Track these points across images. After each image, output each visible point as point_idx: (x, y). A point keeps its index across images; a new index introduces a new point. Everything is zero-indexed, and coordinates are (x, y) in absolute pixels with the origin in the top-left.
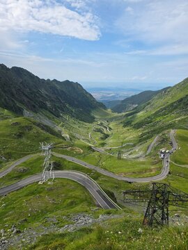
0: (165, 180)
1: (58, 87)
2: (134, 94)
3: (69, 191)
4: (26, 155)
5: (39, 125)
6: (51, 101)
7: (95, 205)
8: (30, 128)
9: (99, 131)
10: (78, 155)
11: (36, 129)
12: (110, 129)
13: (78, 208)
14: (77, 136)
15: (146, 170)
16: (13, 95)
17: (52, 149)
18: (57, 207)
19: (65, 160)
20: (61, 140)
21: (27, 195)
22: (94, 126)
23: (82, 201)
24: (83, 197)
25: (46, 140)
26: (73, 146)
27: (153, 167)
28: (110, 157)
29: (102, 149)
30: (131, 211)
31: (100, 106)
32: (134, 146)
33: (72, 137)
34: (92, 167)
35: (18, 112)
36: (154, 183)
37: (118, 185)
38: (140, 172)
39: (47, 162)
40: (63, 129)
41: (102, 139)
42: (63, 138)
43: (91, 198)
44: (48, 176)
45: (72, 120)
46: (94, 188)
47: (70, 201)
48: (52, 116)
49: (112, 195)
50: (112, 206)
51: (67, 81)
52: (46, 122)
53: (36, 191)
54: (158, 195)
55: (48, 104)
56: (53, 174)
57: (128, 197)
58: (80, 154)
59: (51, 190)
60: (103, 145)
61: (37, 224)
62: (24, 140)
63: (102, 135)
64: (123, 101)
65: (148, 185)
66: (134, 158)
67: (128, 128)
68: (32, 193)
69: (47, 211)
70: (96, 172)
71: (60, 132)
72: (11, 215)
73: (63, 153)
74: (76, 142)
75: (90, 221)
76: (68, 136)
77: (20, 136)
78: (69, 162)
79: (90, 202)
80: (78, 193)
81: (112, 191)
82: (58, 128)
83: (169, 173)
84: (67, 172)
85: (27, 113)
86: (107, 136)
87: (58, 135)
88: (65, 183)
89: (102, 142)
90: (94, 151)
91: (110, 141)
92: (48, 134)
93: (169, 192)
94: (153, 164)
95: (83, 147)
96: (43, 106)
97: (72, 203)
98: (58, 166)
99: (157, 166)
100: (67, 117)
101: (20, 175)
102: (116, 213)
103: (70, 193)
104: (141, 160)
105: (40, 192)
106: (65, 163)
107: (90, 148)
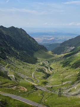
1: (5, 32)
2: (71, 38)
9: (41, 71)
10: (23, 94)
12: (51, 69)
14: (22, 75)
19: (10, 98)
20: (7, 80)
22: (36, 66)
26: (17, 85)
28: (52, 95)
29: (43, 88)
31: (43, 48)
32: (73, 83)
33: (17, 77)
40: (9, 70)
41: (44, 78)
42: (9, 78)
45: (17, 62)
51: (13, 27)
58: (24, 93)
60: (45, 83)
63: (44, 75)
64: (62, 44)
66: (73, 95)
67: (67, 68)
71: (6, 72)
73: (9, 91)
74: (21, 81)
76: (13, 76)
78: (15, 100)
86: (48, 75)
89: (44, 81)
90: (37, 89)
91: (51, 80)
95: (27, 86)
100: (12, 59)
106: (11, 101)
107: (33, 87)
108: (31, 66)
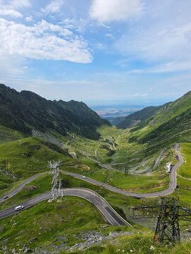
0: (173, 194)
1: (64, 107)
2: (137, 110)
3: (78, 208)
4: (36, 173)
5: (46, 144)
6: (58, 120)
7: (104, 222)
8: (39, 148)
9: (105, 147)
10: (85, 173)
11: (44, 148)
12: (116, 145)
13: (87, 226)
14: (84, 153)
15: (154, 185)
16: (22, 117)
17: (60, 167)
18: (66, 225)
19: (72, 177)
20: (69, 158)
21: (37, 214)
22: (98, 144)
23: (91, 218)
24: (92, 214)
25: (54, 158)
26: (79, 163)
27: (160, 182)
28: (118, 173)
29: (108, 166)
30: (141, 227)
31: (106, 122)
32: (140, 161)
33: (79, 155)
34: (100, 184)
35: (27, 132)
36: (163, 198)
37: (126, 201)
38: (148, 187)
39: (55, 180)
40: (70, 147)
41: (108, 155)
42: (70, 156)
43: (101, 215)
44: (56, 194)
45: (78, 138)
46: (103, 205)
47: (79, 218)
48: (58, 135)
49: (120, 212)
50: (121, 222)
51: (73, 101)
52: (54, 141)
53: (45, 210)
54: (168, 210)
55: (55, 124)
56: (62, 192)
57: (137, 213)
58: (87, 171)
59: (59, 208)
60: (109, 161)
61: (47, 243)
62: (33, 159)
63: (108, 152)
64: (127, 118)
65: (156, 200)
66: (141, 173)
67: (134, 143)
68: (42, 212)
69: (57, 229)
70: (104, 189)
71: (67, 150)
72: (22, 234)
73: (71, 170)
74: (83, 159)
75: (101, 239)
76: (75, 154)
77: (29, 155)
78: (77, 179)
79: (100, 219)
80: (87, 210)
81: (120, 207)
82: (65, 146)
83: (177, 187)
84: (75, 189)
85: (35, 133)
86: (113, 152)
87: (65, 153)
88: (74, 200)
89: (109, 158)
90: (101, 168)
91: (116, 157)
92: (55, 153)
93: (178, 206)
94: (160, 178)
95: (89, 165)
96: (51, 126)
97: (81, 221)
98: (66, 184)
99: (165, 180)
100: (73, 135)
101: (29, 194)
102: (126, 230)
103: (79, 211)
104: (148, 175)
105: (49, 211)
106: (73, 180)
107: (97, 165)
108: (94, 142)
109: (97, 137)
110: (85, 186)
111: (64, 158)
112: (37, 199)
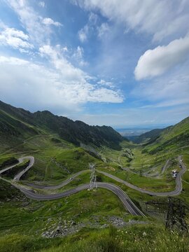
0: (180, 195)
1: (99, 130)
3: (107, 197)
4: (81, 170)
5: (88, 152)
6: (95, 138)
7: (125, 211)
8: (84, 154)
9: (125, 156)
10: (112, 173)
11: (87, 155)
12: (133, 155)
13: (113, 211)
14: (111, 159)
15: (163, 186)
16: (75, 135)
17: (96, 167)
18: (99, 209)
20: (101, 162)
21: (81, 198)
22: (121, 153)
23: (116, 206)
24: (116, 203)
25: (92, 161)
26: (108, 166)
27: (168, 184)
28: (134, 175)
29: (127, 169)
30: (154, 220)
31: (125, 139)
32: (151, 167)
33: (108, 160)
34: (122, 181)
35: (77, 144)
36: (170, 198)
37: (142, 197)
38: (159, 187)
39: (93, 176)
40: (102, 155)
41: (127, 161)
42: (102, 160)
43: (123, 205)
44: (92, 185)
45: (107, 149)
46: (124, 197)
47: (107, 205)
48: (95, 147)
49: (137, 204)
50: (138, 213)
52: (93, 150)
53: (86, 195)
54: (175, 208)
55: (94, 140)
56: (97, 184)
57: (149, 207)
59: (95, 195)
60: (129, 165)
61: (86, 220)
62: (80, 161)
63: (127, 159)
64: (140, 136)
65: (165, 199)
66: (152, 176)
67: (145, 154)
68: (84, 197)
69: (93, 211)
70: (125, 185)
71: (100, 156)
72: (71, 210)
73: (102, 170)
74: (111, 163)
75: (122, 223)
76: (105, 159)
77: (78, 158)
79: (122, 208)
80: (113, 200)
81: (138, 201)
82: (99, 154)
83: (183, 190)
84: (105, 183)
85: (82, 145)
86: (131, 160)
87: (99, 158)
88: (104, 191)
90: (122, 170)
91: (133, 163)
92: (93, 158)
93: (184, 206)
94: (168, 181)
95: (115, 167)
96: (91, 141)
97: (109, 207)
98: (99, 179)
99: (171, 183)
100: (104, 147)
101: (77, 183)
102: (142, 219)
103: (108, 199)
104: (158, 178)
105: (88, 196)
106: (104, 177)
107: (120, 167)
108: (118, 152)
109: (119, 149)
110: (112, 181)
111: (99, 162)
112: (81, 187)
